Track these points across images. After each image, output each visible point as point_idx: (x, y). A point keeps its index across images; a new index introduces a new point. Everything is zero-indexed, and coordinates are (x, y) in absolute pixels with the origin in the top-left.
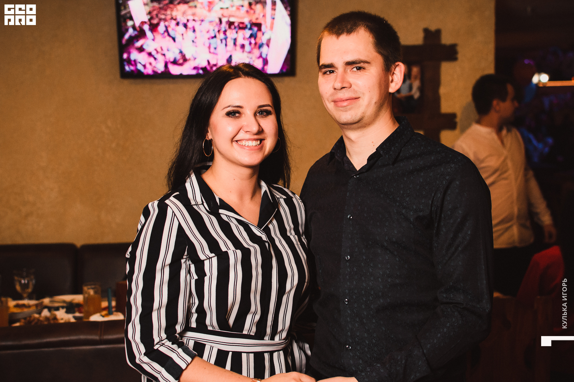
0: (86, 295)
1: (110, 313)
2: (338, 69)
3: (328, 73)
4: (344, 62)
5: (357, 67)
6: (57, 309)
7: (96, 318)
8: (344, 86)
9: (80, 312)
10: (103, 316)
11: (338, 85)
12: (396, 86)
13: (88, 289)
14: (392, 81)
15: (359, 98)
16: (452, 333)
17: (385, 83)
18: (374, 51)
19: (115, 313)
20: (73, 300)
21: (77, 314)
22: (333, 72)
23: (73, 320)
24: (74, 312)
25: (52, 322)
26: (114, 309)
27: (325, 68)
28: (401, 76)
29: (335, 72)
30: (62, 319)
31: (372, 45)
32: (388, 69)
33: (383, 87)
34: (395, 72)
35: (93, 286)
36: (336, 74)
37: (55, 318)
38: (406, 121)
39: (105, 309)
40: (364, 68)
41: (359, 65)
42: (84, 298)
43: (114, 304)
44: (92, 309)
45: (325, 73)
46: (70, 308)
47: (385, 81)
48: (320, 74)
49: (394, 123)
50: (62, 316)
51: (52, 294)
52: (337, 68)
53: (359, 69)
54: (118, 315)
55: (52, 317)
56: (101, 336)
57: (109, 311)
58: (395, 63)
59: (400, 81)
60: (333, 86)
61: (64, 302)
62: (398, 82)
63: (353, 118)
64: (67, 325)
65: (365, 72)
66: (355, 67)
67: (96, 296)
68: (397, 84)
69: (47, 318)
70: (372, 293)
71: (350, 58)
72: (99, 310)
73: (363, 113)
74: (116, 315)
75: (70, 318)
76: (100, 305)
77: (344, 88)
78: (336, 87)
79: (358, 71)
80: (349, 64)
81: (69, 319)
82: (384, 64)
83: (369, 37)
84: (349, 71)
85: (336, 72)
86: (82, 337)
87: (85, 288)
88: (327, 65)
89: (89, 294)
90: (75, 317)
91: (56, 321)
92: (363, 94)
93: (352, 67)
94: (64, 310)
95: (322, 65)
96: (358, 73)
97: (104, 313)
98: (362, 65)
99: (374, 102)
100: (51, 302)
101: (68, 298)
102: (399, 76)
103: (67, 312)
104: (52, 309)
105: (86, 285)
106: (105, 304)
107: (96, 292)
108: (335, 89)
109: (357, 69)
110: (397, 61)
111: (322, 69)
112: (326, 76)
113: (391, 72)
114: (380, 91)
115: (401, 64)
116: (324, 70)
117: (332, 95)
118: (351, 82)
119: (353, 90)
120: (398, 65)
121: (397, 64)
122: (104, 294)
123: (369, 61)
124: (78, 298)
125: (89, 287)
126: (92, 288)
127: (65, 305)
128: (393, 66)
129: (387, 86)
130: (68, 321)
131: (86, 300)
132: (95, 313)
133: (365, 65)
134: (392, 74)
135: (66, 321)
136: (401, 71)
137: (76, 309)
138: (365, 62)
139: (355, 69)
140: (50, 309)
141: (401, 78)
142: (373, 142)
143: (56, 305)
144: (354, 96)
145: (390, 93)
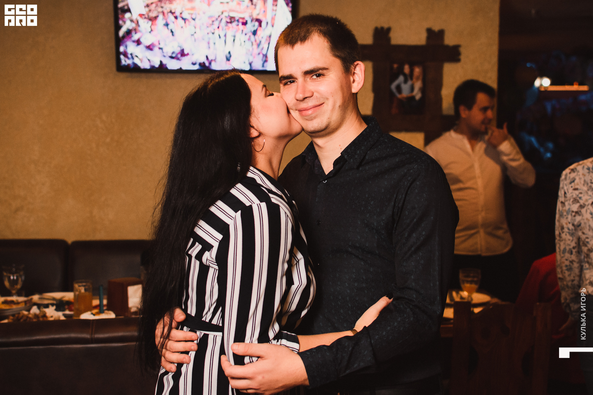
0: (77, 293)
1: (101, 312)
2: (298, 79)
3: (289, 83)
4: (302, 72)
5: (316, 75)
6: (47, 306)
7: (87, 316)
8: (306, 96)
9: (70, 310)
10: (94, 315)
11: (300, 96)
12: (358, 85)
13: (79, 286)
14: (354, 81)
15: (323, 103)
16: (402, 328)
17: (347, 85)
18: (331, 56)
19: (106, 311)
20: (63, 297)
21: (67, 312)
22: (293, 82)
23: (63, 318)
24: (64, 310)
25: (41, 319)
26: (105, 308)
27: (284, 80)
28: (362, 75)
29: (295, 82)
30: (52, 317)
31: (327, 50)
32: (348, 70)
33: (345, 90)
34: (355, 72)
35: (84, 284)
36: (296, 84)
37: (45, 316)
38: (373, 123)
39: (96, 307)
40: (323, 75)
41: (318, 72)
42: (75, 295)
43: (105, 302)
44: (82, 307)
45: (286, 84)
46: (60, 305)
47: (347, 83)
48: (282, 85)
49: (361, 124)
50: (52, 313)
51: (41, 291)
52: (296, 79)
53: (319, 76)
54: (110, 314)
55: (42, 314)
56: (92, 334)
57: (100, 309)
58: (354, 63)
59: (362, 80)
60: (295, 97)
61: (54, 299)
62: (360, 81)
63: (320, 126)
64: (57, 322)
65: (325, 78)
66: (314, 75)
67: (87, 293)
68: (359, 83)
69: (36, 316)
70: (340, 298)
71: (308, 67)
72: (89, 308)
73: (329, 118)
74: (107, 313)
75: (60, 315)
76: (91, 303)
77: (306, 98)
78: (298, 99)
79: (318, 78)
80: (308, 73)
81: (59, 317)
82: (343, 67)
83: (324, 42)
84: (308, 79)
85: (297, 82)
86: (73, 335)
87: (76, 286)
88: (286, 77)
89: (80, 291)
90: (65, 315)
91: (45, 319)
92: (327, 99)
93: (311, 75)
94: (54, 307)
95: (282, 77)
96: (318, 80)
97: (95, 311)
98: (320, 71)
99: (338, 106)
100: (40, 299)
101: (58, 295)
102: (360, 76)
103: (57, 310)
104: (42, 307)
105: (77, 283)
106: (96, 302)
107: (86, 290)
108: (297, 100)
109: (317, 76)
110: (355, 61)
111: (282, 80)
112: (287, 86)
113: (351, 73)
114: (343, 94)
115: (360, 62)
116: (284, 82)
117: (295, 105)
118: (313, 90)
119: (316, 97)
120: (358, 64)
121: (356, 63)
122: (95, 292)
123: (327, 67)
124: (69, 296)
125: (80, 284)
126: (84, 286)
127: (55, 302)
128: (353, 67)
129: (350, 87)
130: (57, 319)
131: (77, 298)
132: (85, 311)
133: (325, 72)
134: (352, 75)
135: (56, 319)
136: (361, 70)
137: (66, 307)
138: (323, 68)
139: (315, 77)
140: (39, 306)
141: (362, 77)
142: (340, 146)
143: (46, 302)
144: (318, 103)
145: (354, 94)
